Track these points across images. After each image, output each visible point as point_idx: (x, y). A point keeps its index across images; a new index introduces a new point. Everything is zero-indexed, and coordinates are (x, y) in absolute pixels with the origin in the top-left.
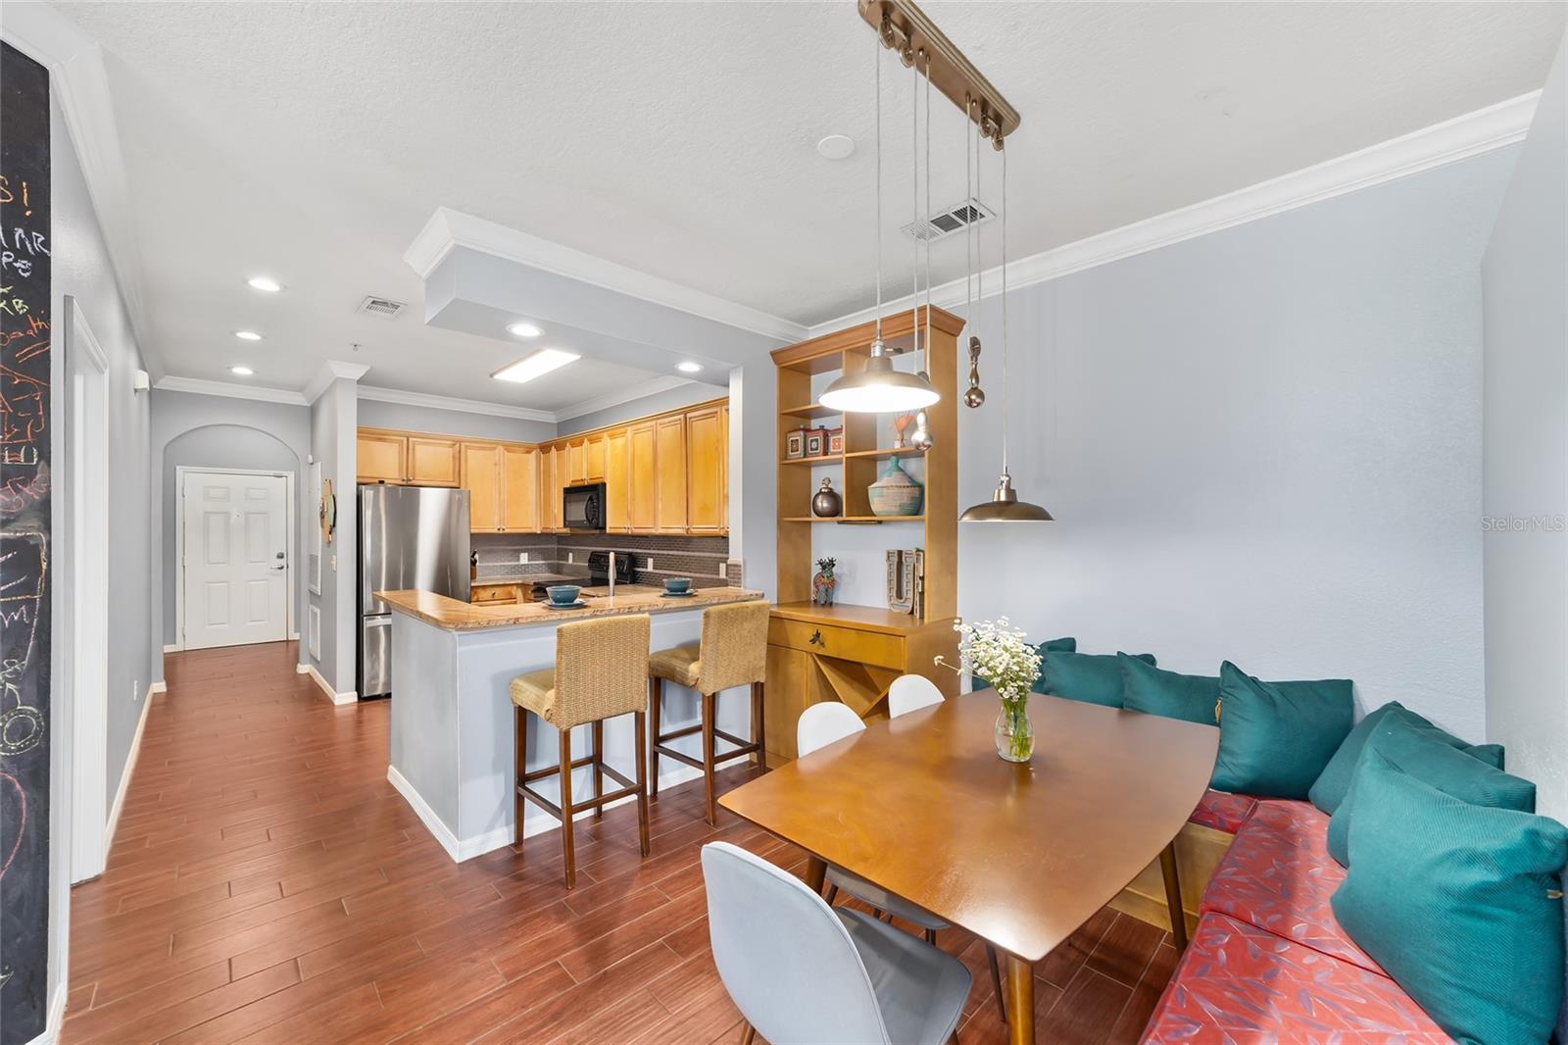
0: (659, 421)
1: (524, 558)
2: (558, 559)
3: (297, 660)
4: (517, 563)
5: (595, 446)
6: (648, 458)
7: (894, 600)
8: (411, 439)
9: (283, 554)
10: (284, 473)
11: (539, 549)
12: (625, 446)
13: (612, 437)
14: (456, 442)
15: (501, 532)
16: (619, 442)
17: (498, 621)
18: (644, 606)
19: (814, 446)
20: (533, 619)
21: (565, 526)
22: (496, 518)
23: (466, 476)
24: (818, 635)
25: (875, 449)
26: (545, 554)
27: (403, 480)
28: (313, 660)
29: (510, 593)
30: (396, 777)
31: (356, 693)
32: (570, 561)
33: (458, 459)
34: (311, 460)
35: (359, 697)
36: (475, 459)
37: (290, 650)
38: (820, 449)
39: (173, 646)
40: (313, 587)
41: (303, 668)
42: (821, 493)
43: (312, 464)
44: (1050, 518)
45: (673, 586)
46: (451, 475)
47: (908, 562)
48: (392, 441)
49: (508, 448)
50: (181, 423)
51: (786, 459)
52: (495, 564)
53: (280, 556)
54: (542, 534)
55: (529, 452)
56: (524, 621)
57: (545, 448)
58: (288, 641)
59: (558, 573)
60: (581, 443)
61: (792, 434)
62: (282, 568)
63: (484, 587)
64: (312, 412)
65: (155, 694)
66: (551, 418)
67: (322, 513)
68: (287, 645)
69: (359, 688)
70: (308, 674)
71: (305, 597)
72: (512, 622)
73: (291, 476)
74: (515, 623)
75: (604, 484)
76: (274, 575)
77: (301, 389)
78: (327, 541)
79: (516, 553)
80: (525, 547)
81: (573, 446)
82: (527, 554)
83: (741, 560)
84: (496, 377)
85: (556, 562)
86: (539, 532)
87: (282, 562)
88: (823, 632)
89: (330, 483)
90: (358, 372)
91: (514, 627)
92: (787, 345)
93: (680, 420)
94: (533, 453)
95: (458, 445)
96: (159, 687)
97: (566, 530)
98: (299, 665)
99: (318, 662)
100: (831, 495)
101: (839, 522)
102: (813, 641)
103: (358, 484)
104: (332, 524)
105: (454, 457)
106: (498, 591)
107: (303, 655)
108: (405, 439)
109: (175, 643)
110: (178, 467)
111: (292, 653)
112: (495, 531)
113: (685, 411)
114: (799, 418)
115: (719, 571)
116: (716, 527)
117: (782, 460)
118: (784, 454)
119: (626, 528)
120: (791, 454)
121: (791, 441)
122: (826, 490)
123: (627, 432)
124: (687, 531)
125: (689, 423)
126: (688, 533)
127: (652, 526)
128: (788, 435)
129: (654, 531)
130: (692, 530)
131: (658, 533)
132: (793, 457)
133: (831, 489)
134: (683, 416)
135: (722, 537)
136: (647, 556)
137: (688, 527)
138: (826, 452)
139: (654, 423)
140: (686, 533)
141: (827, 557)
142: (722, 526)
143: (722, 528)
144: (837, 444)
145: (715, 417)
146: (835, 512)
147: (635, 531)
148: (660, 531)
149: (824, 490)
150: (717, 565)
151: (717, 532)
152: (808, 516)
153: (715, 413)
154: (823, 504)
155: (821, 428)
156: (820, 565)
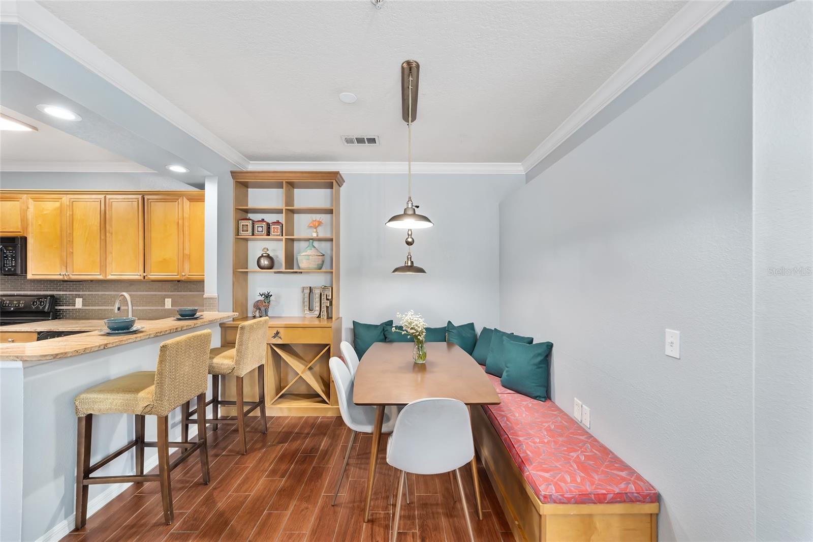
0: (108, 197)
5: (8, 204)
6: (95, 222)
7: (307, 312)
12: (60, 208)
13: (35, 199)
16: (50, 206)
17: (92, 347)
18: (184, 327)
19: (260, 229)
20: (117, 344)
24: (278, 333)
25: (293, 235)
38: (265, 232)
42: (262, 256)
44: (425, 272)
45: (184, 313)
47: (317, 292)
51: (238, 235)
56: (111, 346)
61: (243, 221)
72: (102, 347)
74: (104, 348)
75: (24, 239)
83: (217, 295)
88: (281, 331)
91: (105, 350)
92: (240, 170)
93: (137, 198)
100: (268, 257)
101: (275, 273)
102: (274, 337)
114: (243, 212)
115: (165, 304)
116: (176, 274)
117: (235, 236)
118: (237, 232)
119: (60, 275)
120: (242, 232)
121: (243, 225)
122: (266, 255)
123: (61, 199)
124: (144, 277)
125: (148, 203)
126: (146, 278)
127: (99, 274)
128: (240, 221)
129: (101, 277)
130: (149, 276)
131: (107, 278)
132: (243, 234)
133: (269, 254)
134: (140, 197)
135: (179, 281)
136: (79, 296)
137: (145, 274)
138: (268, 234)
139: (102, 197)
140: (143, 279)
141: (265, 291)
142: (184, 274)
143: (183, 275)
144: (276, 230)
145: (176, 202)
146: (271, 267)
147: (73, 277)
148: (110, 277)
149: (264, 255)
150: (164, 300)
151: (178, 277)
152: (247, 268)
153: (176, 199)
154: (265, 262)
155: (263, 220)
156: (263, 296)
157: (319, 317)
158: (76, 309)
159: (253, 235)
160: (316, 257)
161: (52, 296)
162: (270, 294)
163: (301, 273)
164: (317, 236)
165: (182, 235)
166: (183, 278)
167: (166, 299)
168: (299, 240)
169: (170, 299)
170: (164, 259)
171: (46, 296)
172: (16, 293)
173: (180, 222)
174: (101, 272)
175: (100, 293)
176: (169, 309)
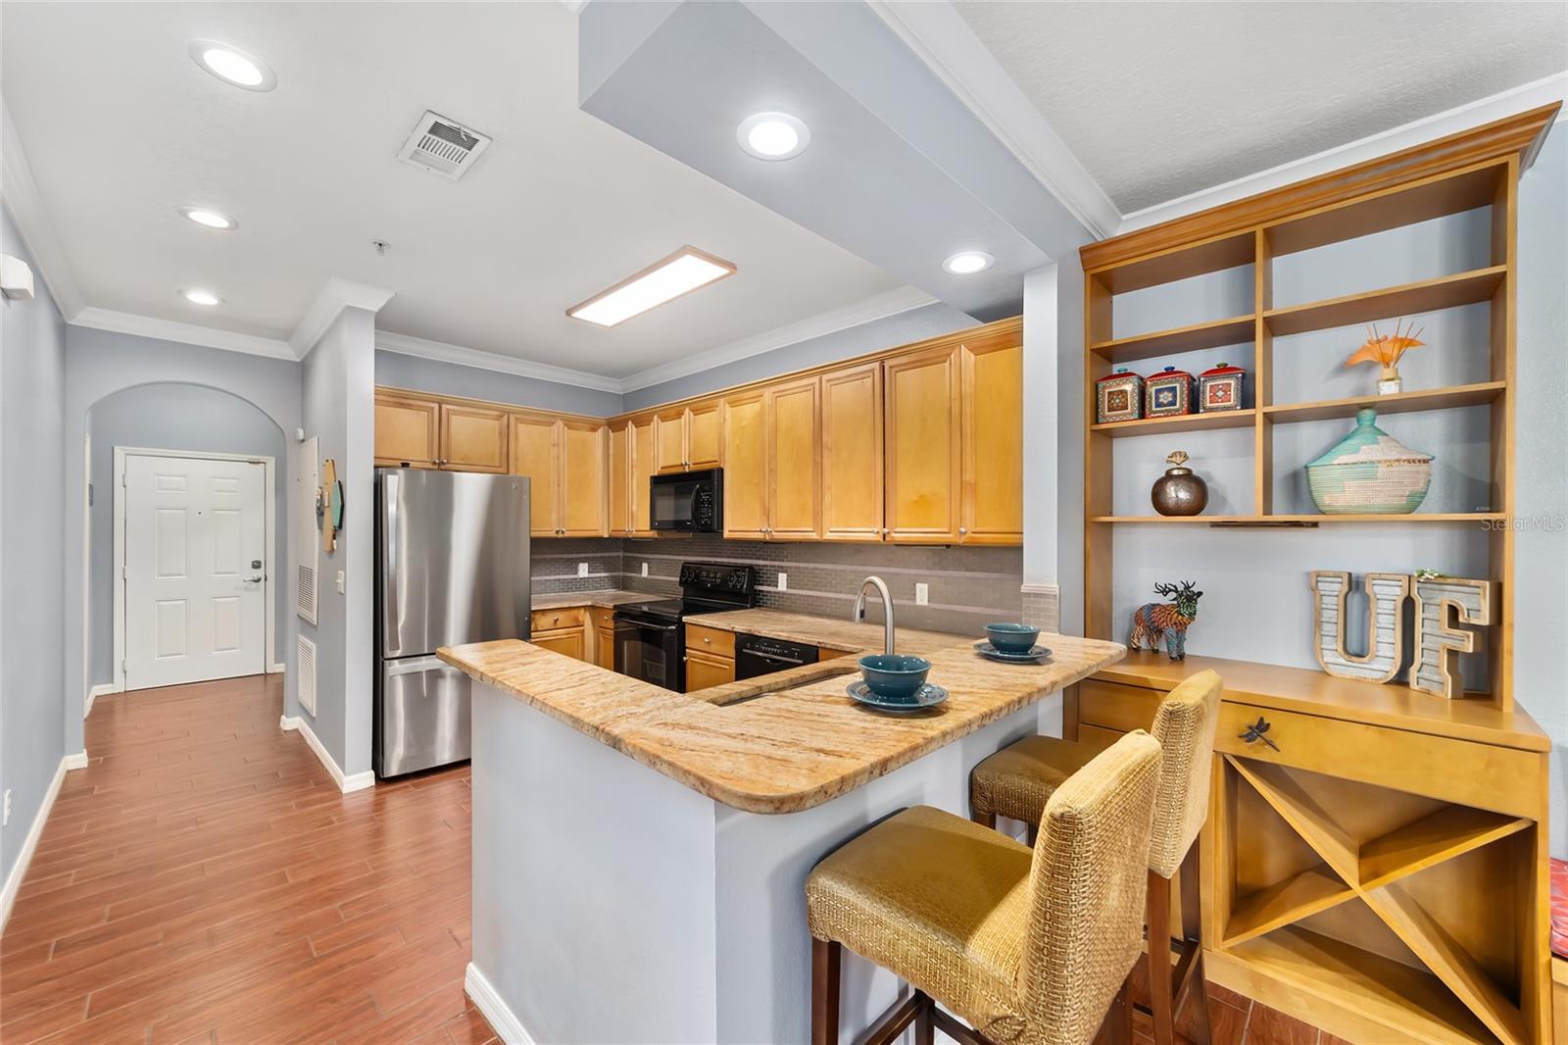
0: (825, 377)
1: (583, 570)
2: (623, 571)
3: (279, 707)
4: (576, 576)
5: (704, 418)
6: (806, 431)
7: (1335, 657)
8: (444, 406)
9: (259, 562)
10: (262, 458)
11: (601, 557)
12: (761, 414)
13: (733, 404)
14: (503, 413)
15: (560, 535)
16: (749, 410)
19: (1166, 397)
21: (652, 528)
22: (554, 517)
23: (516, 459)
24: (1262, 727)
26: (608, 565)
27: (434, 463)
28: (305, 712)
29: (576, 619)
30: (478, 984)
31: (373, 772)
32: (645, 573)
33: (506, 435)
34: (301, 434)
35: (378, 778)
36: (527, 436)
37: (273, 690)
38: (1181, 402)
39: (110, 685)
40: (305, 613)
41: (290, 722)
42: (1169, 476)
43: (303, 441)
46: (497, 457)
47: (1387, 594)
48: (419, 408)
49: (570, 424)
50: (108, 379)
51: (1097, 423)
52: (548, 578)
53: (256, 565)
54: (610, 539)
55: (594, 430)
57: (616, 425)
58: (266, 675)
59: (625, 588)
60: (679, 415)
61: (1110, 382)
62: (258, 581)
63: (544, 611)
64: (302, 371)
65: (69, 771)
66: (615, 387)
67: (319, 509)
68: (265, 679)
69: (377, 764)
70: (296, 730)
71: (292, 624)
73: (271, 462)
75: (721, 471)
76: (246, 589)
77: (286, 335)
78: (328, 548)
79: (572, 566)
80: (583, 555)
81: (664, 419)
82: (587, 564)
84: (577, 314)
85: (621, 574)
86: (606, 536)
87: (259, 573)
89: (333, 465)
90: (375, 302)
93: (873, 370)
94: (600, 430)
95: (506, 416)
96: (78, 760)
97: (653, 534)
98: (283, 717)
99: (313, 719)
100: (1189, 477)
101: (1215, 525)
103: (376, 467)
104: (337, 523)
105: (500, 434)
106: (560, 616)
107: (289, 702)
108: (436, 406)
109: (112, 682)
110: (117, 449)
111: (271, 693)
112: (553, 534)
113: (881, 358)
114: (1106, 356)
115: (915, 595)
116: (946, 530)
117: (1091, 424)
118: (1094, 416)
119: (761, 531)
120: (1107, 413)
121: (1109, 393)
122: (1181, 472)
123: (762, 396)
124: (884, 536)
125: (890, 375)
126: (887, 539)
127: (811, 529)
128: (1100, 386)
129: (814, 536)
130: (894, 535)
131: (824, 538)
132: (1112, 420)
133: (1189, 471)
134: (876, 365)
135: (948, 546)
136: (783, 570)
137: (886, 530)
138: (1194, 406)
139: (815, 379)
140: (882, 540)
141: (1177, 579)
142: (963, 530)
143: (961, 533)
144: (1220, 393)
145: (945, 362)
146: (1196, 508)
147: (778, 536)
148: (828, 536)
149: (1175, 472)
150: (915, 585)
151: (950, 538)
152: (1111, 514)
153: (945, 355)
154: (1177, 494)
155: (1170, 371)
156: (1173, 595)
157: (1401, 680)
158: (779, 593)
159: (1142, 416)
160: (1408, 467)
161: (750, 567)
162: (1195, 589)
163: (1315, 525)
164: (1400, 390)
165: (958, 441)
166: (961, 540)
167: (917, 585)
168: (1293, 417)
169: (926, 585)
170: (922, 496)
171: (743, 567)
172: (712, 560)
173: (956, 410)
174: (814, 527)
175: (811, 565)
176: (924, 607)
